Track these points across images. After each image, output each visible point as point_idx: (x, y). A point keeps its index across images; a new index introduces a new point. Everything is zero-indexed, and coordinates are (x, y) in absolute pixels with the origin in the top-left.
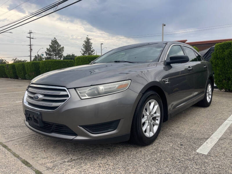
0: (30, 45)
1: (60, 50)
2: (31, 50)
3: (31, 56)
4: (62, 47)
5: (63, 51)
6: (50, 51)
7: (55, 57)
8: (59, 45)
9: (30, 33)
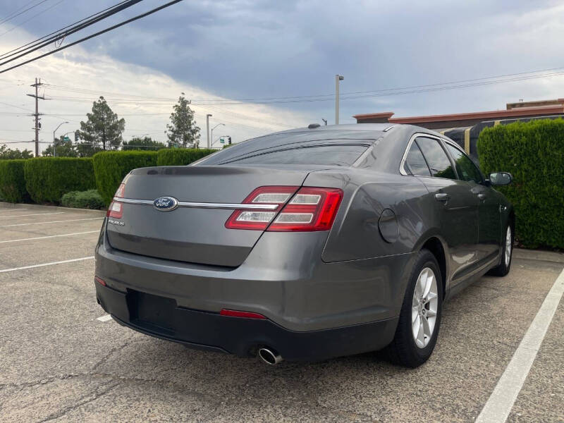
0: (37, 115)
1: (115, 127)
2: (38, 125)
3: (37, 142)
4: (119, 119)
5: (123, 129)
6: (89, 130)
7: (101, 143)
8: (112, 116)
9: (36, 85)
